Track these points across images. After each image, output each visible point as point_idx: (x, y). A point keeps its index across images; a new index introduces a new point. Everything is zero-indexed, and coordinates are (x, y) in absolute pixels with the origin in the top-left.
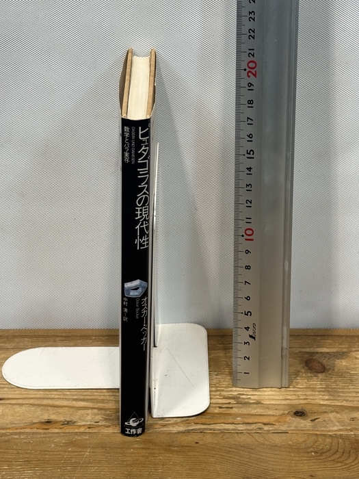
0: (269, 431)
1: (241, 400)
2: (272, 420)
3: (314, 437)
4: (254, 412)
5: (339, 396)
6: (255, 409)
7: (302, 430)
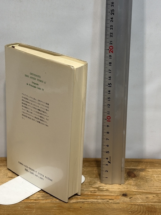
0: (112, 202)
1: (100, 189)
2: (113, 198)
3: (131, 205)
4: (105, 194)
5: (141, 188)
6: (106, 193)
7: (125, 202)
